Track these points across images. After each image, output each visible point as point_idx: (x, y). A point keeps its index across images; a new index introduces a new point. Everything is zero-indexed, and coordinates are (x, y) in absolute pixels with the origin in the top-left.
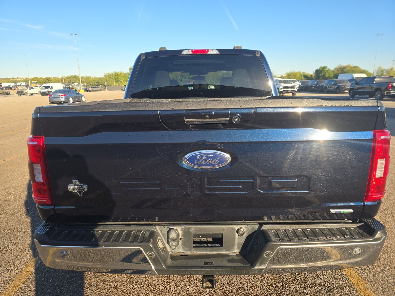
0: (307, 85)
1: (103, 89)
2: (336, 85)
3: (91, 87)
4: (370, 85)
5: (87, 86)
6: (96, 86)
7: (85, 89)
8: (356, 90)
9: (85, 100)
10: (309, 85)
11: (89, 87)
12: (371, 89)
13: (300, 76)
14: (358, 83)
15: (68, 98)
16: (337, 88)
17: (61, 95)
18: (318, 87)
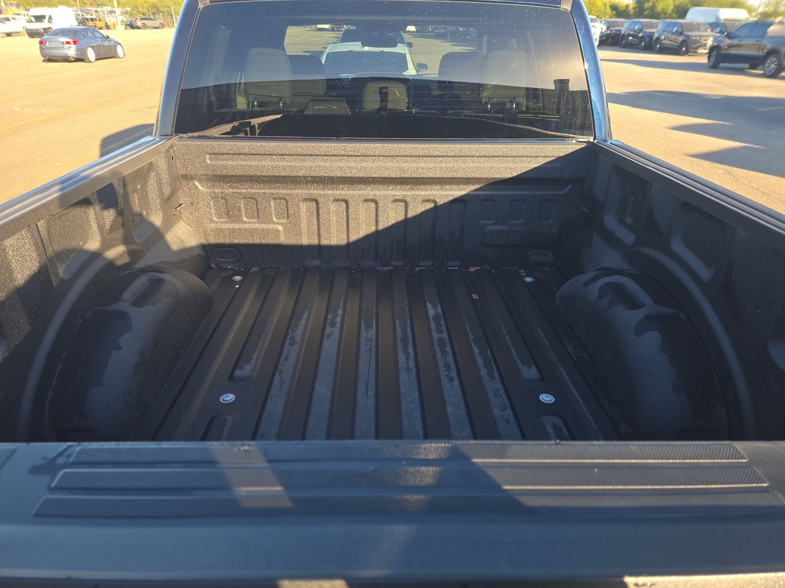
0: (618, 32)
1: (167, 23)
2: (681, 34)
3: (139, 18)
4: (758, 41)
5: (131, 15)
6: (152, 17)
7: (126, 22)
8: (726, 50)
9: (124, 55)
10: (623, 32)
11: (137, 19)
12: (759, 50)
13: (603, 7)
14: (732, 35)
15: (83, 49)
16: (683, 41)
17: (68, 43)
18: (643, 37)
